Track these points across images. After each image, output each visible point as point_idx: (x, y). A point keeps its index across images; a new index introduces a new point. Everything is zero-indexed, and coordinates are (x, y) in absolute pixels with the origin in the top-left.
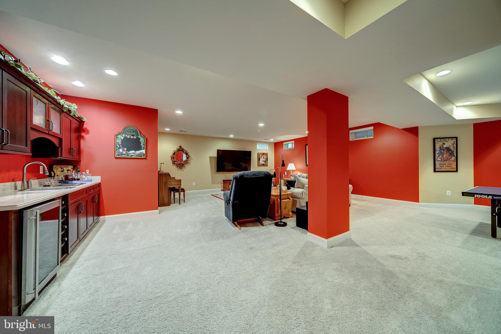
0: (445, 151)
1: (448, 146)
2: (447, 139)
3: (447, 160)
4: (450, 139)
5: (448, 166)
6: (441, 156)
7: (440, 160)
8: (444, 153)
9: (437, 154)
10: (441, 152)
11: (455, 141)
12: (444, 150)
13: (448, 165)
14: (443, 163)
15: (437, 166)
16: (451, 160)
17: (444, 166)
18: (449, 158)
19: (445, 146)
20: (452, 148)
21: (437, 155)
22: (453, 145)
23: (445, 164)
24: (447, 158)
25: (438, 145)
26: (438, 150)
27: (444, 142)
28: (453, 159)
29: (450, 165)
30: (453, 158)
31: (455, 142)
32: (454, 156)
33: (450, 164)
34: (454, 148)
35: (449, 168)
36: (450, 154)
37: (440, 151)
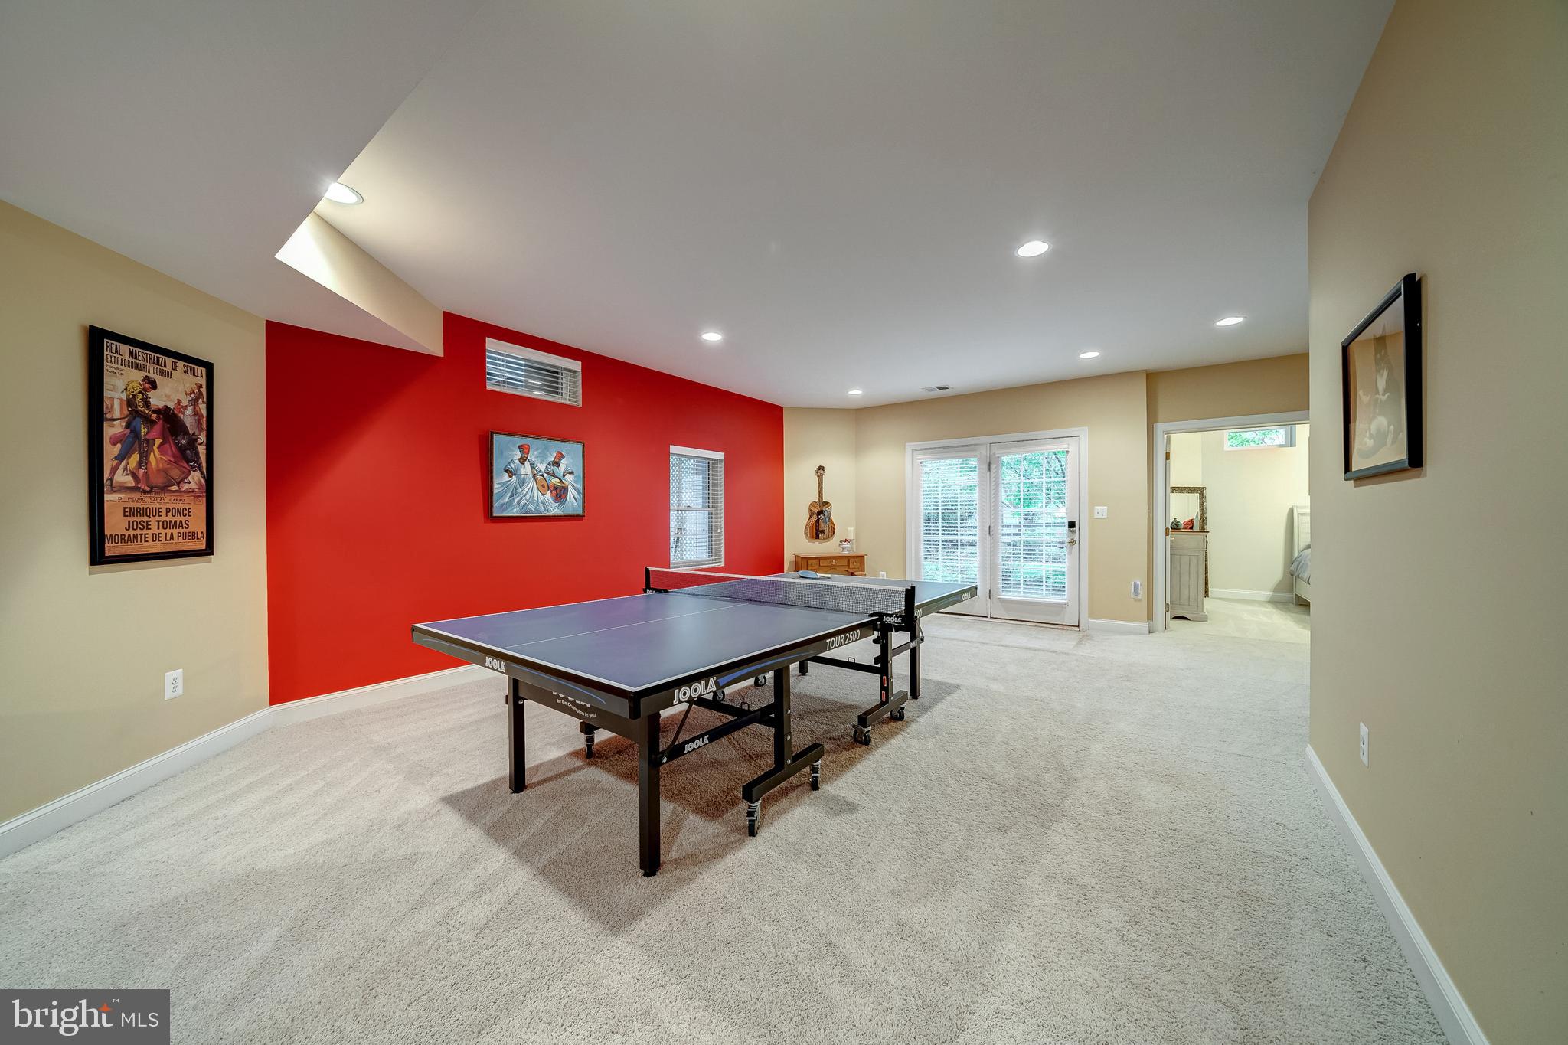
0: (157, 428)
1: (171, 405)
2: (169, 361)
3: (165, 488)
4: (180, 364)
5: (173, 524)
6: (135, 458)
7: (129, 481)
8: (150, 443)
9: (114, 444)
10: (136, 434)
11: (203, 382)
12: (153, 422)
13: (170, 517)
14: (148, 502)
15: (115, 523)
16: (185, 487)
17: (153, 520)
18: (175, 473)
19: (157, 400)
20: (188, 418)
21: (111, 451)
22: (194, 402)
23: (158, 511)
24: (165, 471)
25: (120, 384)
26: (117, 413)
27: (151, 375)
28: (193, 486)
29: (178, 518)
30: (195, 478)
31: (204, 390)
32: (200, 468)
33: (179, 512)
34: (199, 422)
35: (175, 532)
36: (182, 450)
37: (128, 426)
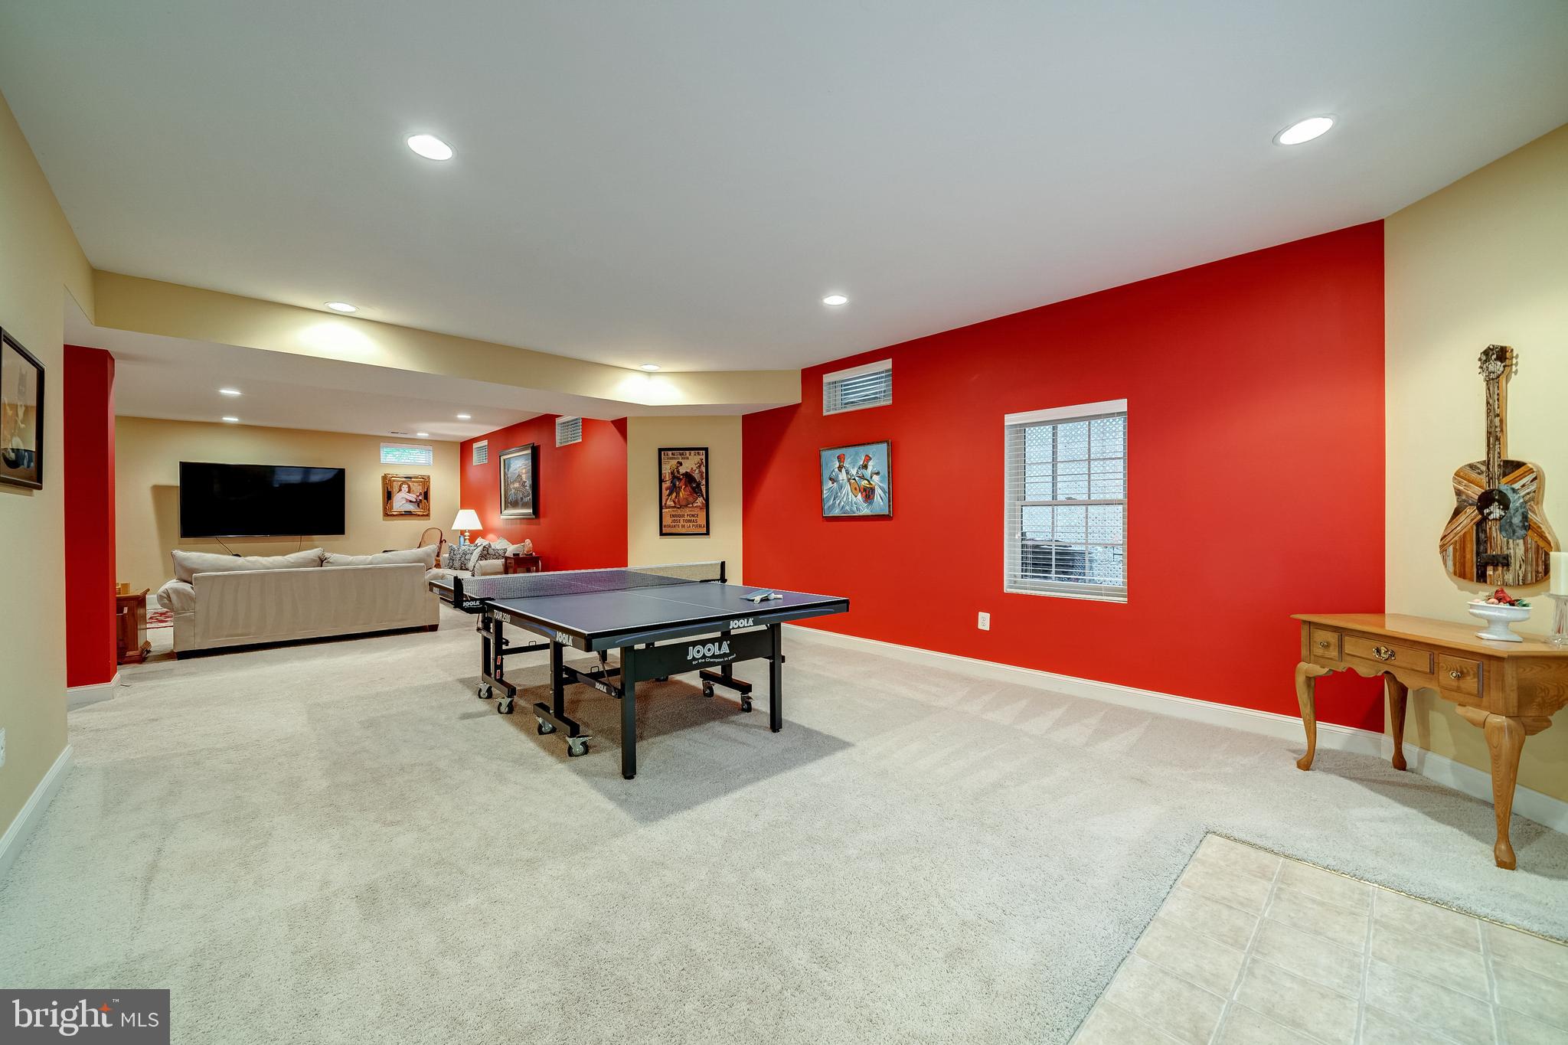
0: (683, 481)
1: (688, 471)
2: (688, 452)
3: (686, 506)
4: (693, 452)
5: (690, 521)
6: (674, 494)
7: (672, 504)
8: (680, 488)
9: (667, 490)
10: (674, 485)
11: (704, 457)
12: (681, 480)
13: (689, 518)
14: (679, 512)
15: (667, 521)
16: (695, 505)
17: (682, 519)
18: (691, 499)
19: (682, 470)
20: (696, 476)
21: (665, 493)
22: (700, 467)
23: (684, 516)
24: (686, 499)
25: (668, 467)
26: (667, 479)
27: (680, 460)
28: (699, 504)
29: (692, 518)
30: (700, 501)
31: (704, 461)
32: (702, 496)
33: (693, 516)
34: (702, 476)
35: (691, 524)
36: (693, 489)
37: (671, 482)
